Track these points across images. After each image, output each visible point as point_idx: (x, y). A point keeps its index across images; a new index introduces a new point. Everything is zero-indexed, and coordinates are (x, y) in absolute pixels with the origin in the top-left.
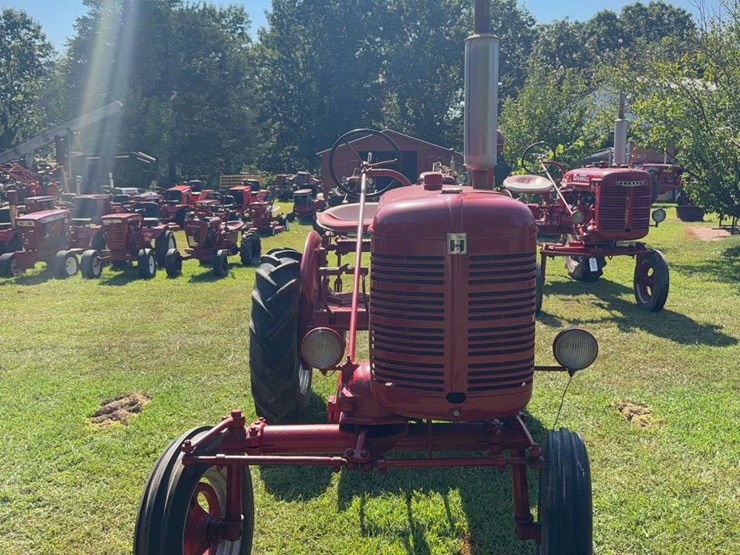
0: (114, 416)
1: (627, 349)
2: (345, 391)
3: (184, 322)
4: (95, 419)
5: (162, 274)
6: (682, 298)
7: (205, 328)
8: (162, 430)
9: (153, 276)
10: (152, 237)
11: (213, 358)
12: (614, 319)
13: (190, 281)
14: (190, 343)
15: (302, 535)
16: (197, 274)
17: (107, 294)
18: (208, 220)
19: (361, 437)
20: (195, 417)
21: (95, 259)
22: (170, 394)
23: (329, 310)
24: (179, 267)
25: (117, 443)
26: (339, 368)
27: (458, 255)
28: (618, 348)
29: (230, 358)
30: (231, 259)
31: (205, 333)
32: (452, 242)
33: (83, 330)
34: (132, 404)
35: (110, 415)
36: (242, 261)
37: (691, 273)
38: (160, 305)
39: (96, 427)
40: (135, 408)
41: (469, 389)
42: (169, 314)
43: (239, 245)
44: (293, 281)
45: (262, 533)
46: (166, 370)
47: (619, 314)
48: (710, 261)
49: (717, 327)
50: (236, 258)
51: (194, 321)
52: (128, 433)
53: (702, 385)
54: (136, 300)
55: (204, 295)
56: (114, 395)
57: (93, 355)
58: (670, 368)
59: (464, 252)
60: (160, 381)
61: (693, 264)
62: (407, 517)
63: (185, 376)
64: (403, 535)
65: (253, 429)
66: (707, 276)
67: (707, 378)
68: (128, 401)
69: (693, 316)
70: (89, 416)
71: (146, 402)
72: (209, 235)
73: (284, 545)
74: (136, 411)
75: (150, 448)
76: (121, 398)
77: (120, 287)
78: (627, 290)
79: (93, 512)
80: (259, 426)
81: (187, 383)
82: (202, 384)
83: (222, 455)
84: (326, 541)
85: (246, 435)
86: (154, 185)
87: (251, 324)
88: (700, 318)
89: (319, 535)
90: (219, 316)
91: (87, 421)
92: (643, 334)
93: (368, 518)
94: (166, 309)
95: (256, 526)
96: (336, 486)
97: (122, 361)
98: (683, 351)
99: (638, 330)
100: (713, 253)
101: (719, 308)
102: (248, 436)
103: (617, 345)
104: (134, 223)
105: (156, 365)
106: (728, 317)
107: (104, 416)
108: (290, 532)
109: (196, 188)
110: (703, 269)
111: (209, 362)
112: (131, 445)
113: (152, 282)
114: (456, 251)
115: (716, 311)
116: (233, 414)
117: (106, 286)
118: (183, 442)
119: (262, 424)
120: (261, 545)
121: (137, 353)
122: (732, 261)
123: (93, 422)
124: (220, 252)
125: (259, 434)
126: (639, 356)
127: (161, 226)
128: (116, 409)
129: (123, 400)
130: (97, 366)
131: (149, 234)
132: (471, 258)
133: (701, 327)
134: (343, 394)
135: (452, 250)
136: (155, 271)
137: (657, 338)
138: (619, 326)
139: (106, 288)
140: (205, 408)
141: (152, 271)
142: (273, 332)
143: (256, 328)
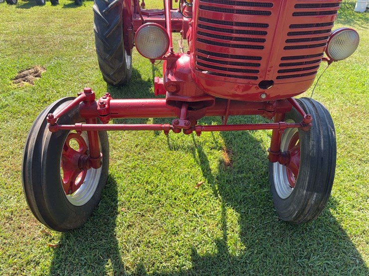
0: (26, 79)
2: (170, 76)
3: (61, 28)
4: (15, 81)
5: (49, 3)
7: (72, 31)
8: (53, 88)
9: (44, 4)
11: (78, 48)
13: (63, 8)
14: (65, 40)
15: (137, 150)
16: (67, 4)
17: (20, 13)
19: (183, 110)
20: (71, 80)
22: (56, 67)
23: (142, 18)
25: (27, 96)
26: (165, 58)
29: (87, 48)
31: (73, 34)
33: (8, 32)
34: (36, 72)
35: (24, 79)
38: (48, 19)
39: (16, 85)
40: (37, 74)
41: (278, 78)
42: (54, 24)
45: (114, 149)
46: (53, 54)
51: (66, 28)
52: (34, 89)
54: (36, 16)
55: (71, 15)
56: (25, 67)
57: (13, 45)
60: (50, 60)
62: (192, 139)
63: (64, 57)
64: (193, 150)
65: (102, 103)
68: (33, 71)
70: (11, 79)
71: (43, 72)
73: (128, 156)
74: (38, 76)
75: (47, 98)
76: (30, 69)
77: (27, 10)
79: (15, 138)
80: (106, 100)
81: (65, 62)
82: (73, 62)
83: (80, 124)
84: (150, 153)
85: (97, 107)
87: (95, 27)
89: (146, 150)
90: (79, 25)
91: (10, 82)
93: (172, 139)
94: (52, 21)
95: (111, 145)
96: (152, 121)
97: (29, 49)
102: (99, 108)
105: (47, 51)
107: (20, 79)
108: (130, 148)
111: (76, 50)
112: (36, 97)
113: (44, 7)
116: (86, 92)
117: (20, 9)
118: (47, 116)
119: (108, 98)
120: (115, 156)
121: (37, 44)
123: (13, 83)
125: (106, 106)
128: (27, 75)
129: (30, 70)
130: (15, 51)
134: (169, 79)
136: (45, 2)
139: (19, 10)
140: (76, 75)
141: (43, 2)
142: (109, 32)
143: (97, 29)
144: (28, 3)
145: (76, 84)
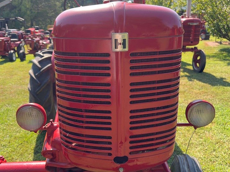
1: (192, 88)
2: (47, 146)
5: (18, 60)
6: (209, 67)
9: (15, 61)
10: (15, 46)
12: (186, 76)
13: (28, 63)
14: (20, 89)
18: (34, 40)
20: (12, 125)
24: (25, 57)
27: (121, 52)
28: (189, 88)
32: (116, 40)
37: (209, 58)
38: (13, 73)
41: (131, 153)
42: (16, 76)
44: (50, 65)
46: (6, 102)
47: (187, 74)
48: (215, 54)
49: (224, 79)
53: (225, 104)
58: (210, 96)
59: (127, 49)
61: (209, 55)
63: (13, 104)
66: (215, 59)
67: (226, 101)
69: (214, 74)
72: (35, 45)
78: (189, 65)
86: (23, 28)
87: (29, 86)
88: (218, 75)
92: (197, 82)
94: (16, 74)
98: (214, 89)
99: (195, 80)
100: (215, 51)
101: (223, 71)
103: (189, 87)
104: (7, 41)
106: (227, 74)
109: (37, 29)
110: (213, 56)
113: (13, 63)
114: (120, 48)
115: (222, 72)
122: (223, 54)
126: (197, 91)
127: (18, 42)
131: (14, 45)
132: (132, 55)
133: (219, 79)
134: (46, 148)
135: (116, 47)
136: (16, 59)
137: (203, 84)
138: (188, 79)
142: (39, 90)
143: (31, 88)
144: (4, 60)
145: (15, 128)
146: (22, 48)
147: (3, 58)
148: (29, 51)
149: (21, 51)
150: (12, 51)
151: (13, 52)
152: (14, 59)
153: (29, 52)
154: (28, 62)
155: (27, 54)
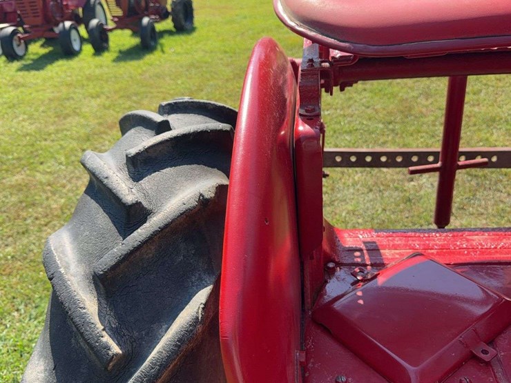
5: (88, 49)
9: (79, 53)
10: (77, 7)
13: (115, 59)
21: (15, 37)
24: (106, 40)
30: (159, 27)
36: (175, 27)
43: (169, 9)
50: (168, 24)
72: (132, 1)
124: (146, 20)
136: (80, 48)
144: (50, 53)
146: (98, 8)
147: (46, 45)
148: (116, 19)
149: (94, 22)
150: (68, 24)
151: (71, 27)
152: (76, 46)
153: (115, 22)
154: (115, 55)
155: (111, 30)
